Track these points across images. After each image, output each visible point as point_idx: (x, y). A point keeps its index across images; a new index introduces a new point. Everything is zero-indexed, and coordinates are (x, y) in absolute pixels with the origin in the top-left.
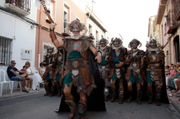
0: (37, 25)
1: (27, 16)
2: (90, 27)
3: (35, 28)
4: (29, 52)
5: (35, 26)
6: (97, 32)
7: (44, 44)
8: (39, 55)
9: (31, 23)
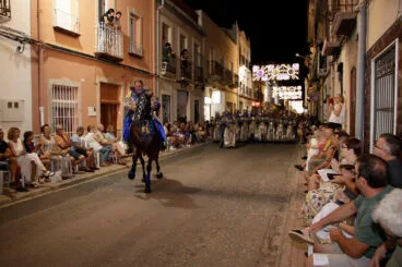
0: (32, 42)
1: (7, 25)
2: (165, 27)
3: (27, 51)
4: (16, 105)
5: (28, 46)
6: (182, 37)
7: (52, 82)
8: (42, 108)
9: (17, 39)
